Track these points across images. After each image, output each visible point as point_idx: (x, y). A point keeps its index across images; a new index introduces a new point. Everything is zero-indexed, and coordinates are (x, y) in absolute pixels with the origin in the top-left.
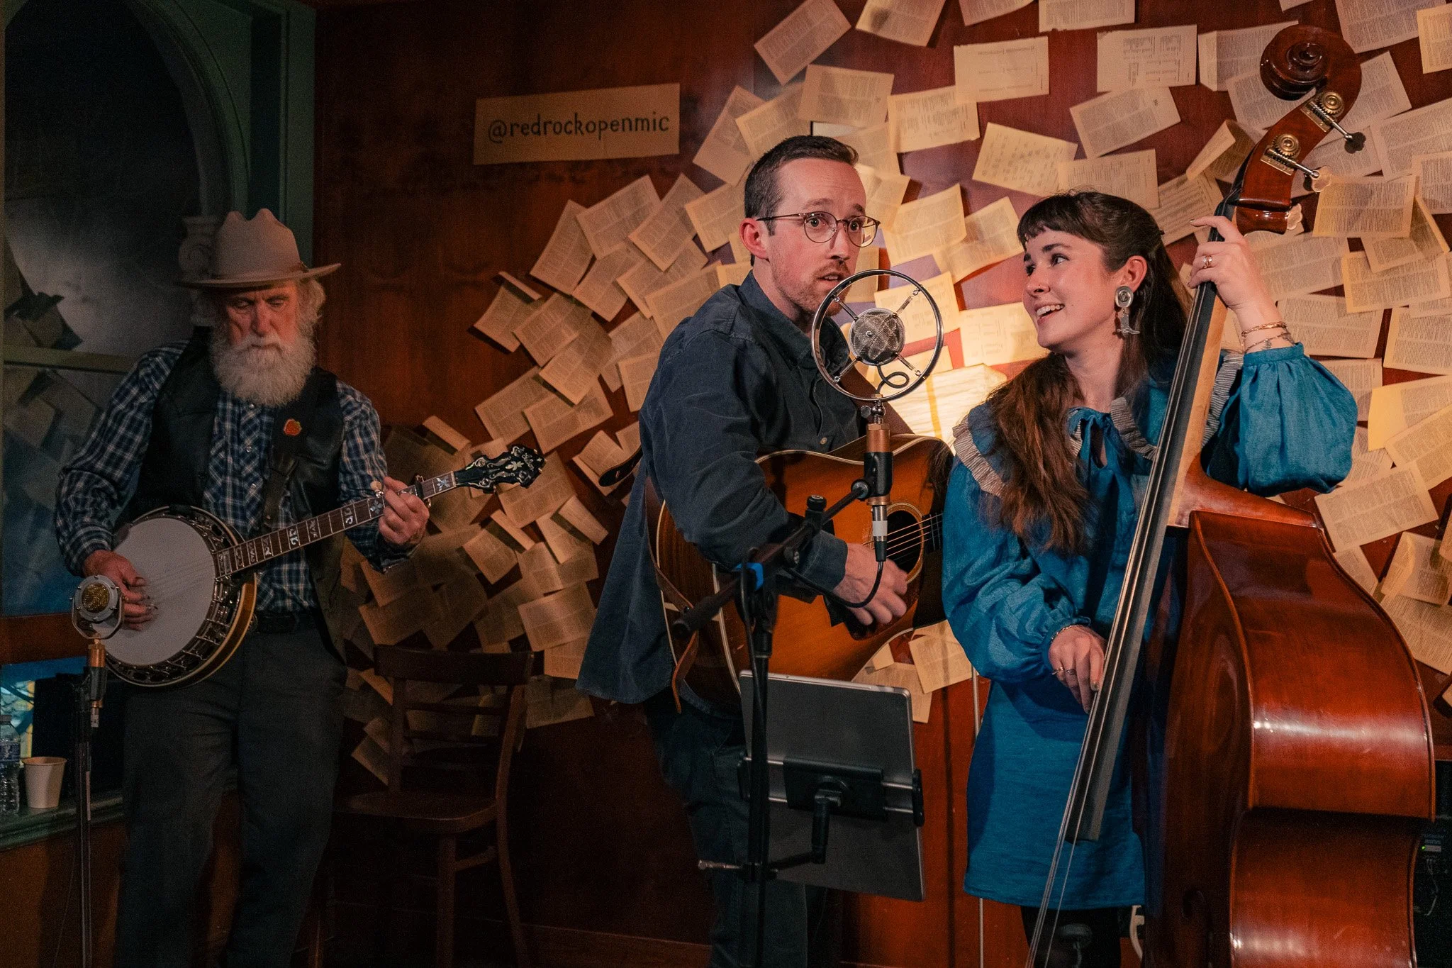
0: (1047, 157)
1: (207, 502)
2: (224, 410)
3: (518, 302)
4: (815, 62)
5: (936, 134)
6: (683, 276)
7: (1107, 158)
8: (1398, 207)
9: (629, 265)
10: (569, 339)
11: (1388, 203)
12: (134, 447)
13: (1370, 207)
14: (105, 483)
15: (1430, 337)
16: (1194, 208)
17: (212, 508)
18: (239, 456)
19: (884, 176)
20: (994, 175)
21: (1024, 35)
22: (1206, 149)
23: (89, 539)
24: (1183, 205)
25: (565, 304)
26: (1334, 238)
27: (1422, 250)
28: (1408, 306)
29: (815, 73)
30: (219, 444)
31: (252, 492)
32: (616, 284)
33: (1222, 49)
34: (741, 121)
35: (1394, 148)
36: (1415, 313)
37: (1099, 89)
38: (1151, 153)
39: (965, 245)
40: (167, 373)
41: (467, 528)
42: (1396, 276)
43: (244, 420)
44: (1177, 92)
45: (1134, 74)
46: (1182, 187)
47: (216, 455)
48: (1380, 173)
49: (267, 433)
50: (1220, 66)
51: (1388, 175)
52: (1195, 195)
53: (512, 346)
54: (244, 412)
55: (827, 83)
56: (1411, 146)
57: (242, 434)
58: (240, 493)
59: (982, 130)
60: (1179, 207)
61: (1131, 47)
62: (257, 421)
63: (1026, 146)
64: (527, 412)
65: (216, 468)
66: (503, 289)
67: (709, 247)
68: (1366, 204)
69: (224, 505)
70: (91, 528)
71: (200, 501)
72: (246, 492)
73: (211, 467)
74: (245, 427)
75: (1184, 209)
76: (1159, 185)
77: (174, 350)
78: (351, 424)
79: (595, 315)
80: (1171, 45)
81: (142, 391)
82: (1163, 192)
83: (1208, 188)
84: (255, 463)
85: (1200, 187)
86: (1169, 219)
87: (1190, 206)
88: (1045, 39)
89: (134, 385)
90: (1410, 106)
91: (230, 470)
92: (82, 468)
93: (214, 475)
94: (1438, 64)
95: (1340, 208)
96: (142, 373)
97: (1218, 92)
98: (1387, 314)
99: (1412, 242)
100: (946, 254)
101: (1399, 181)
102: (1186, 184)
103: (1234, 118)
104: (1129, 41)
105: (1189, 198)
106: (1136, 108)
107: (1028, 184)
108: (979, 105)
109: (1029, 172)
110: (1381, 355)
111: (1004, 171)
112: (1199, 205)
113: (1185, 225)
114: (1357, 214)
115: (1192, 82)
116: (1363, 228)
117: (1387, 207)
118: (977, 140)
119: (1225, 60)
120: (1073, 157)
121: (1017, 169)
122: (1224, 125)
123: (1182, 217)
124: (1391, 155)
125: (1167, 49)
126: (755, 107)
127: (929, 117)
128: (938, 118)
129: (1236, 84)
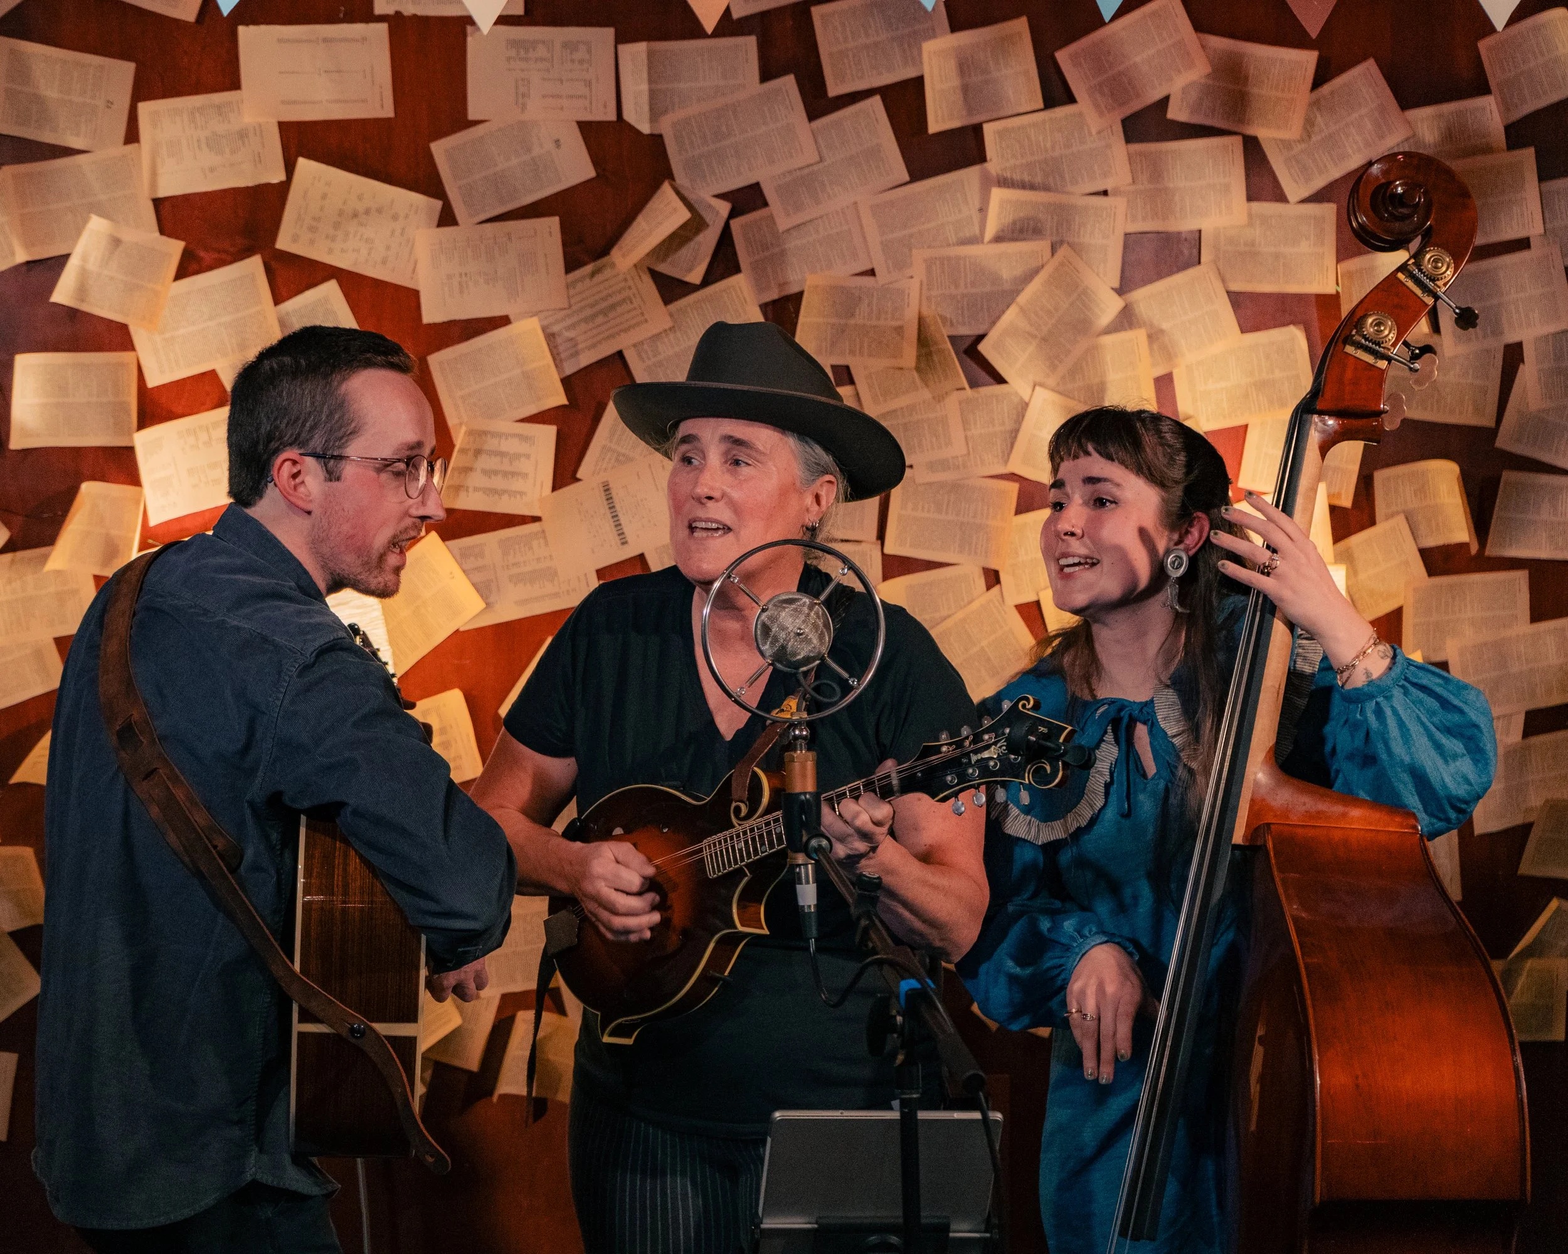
0: (395, 218)
5: (211, 169)
7: (488, 225)
8: (899, 323)
11: (883, 316)
13: (858, 320)
15: (939, 511)
16: (619, 310)
19: (129, 235)
20: (312, 242)
21: (350, 19)
22: (641, 224)
24: (604, 305)
27: (927, 385)
33: (655, 70)
35: (889, 237)
36: (922, 476)
37: (472, 115)
38: (554, 222)
44: (587, 129)
45: (523, 95)
46: (599, 278)
48: (872, 273)
50: (653, 94)
51: (882, 277)
52: (620, 292)
55: (19, 69)
56: (911, 236)
59: (290, 168)
60: (598, 308)
61: (518, 53)
63: (360, 198)
68: (853, 315)
75: (604, 312)
76: (567, 271)
80: (578, 56)
82: (574, 283)
83: (638, 282)
86: (583, 327)
87: (613, 307)
88: (383, 27)
90: (907, 178)
94: (944, 120)
95: (821, 320)
97: (652, 135)
99: (915, 374)
101: (897, 286)
102: (608, 273)
103: (673, 179)
104: (514, 43)
105: (610, 295)
106: (529, 150)
107: (367, 261)
108: (283, 126)
109: (367, 240)
110: (881, 536)
111: (327, 237)
112: (626, 307)
113: (608, 337)
114: (842, 330)
115: (612, 117)
116: (852, 352)
117: (882, 323)
118: (282, 183)
119: (659, 86)
120: (436, 222)
121: (347, 234)
122: (666, 187)
123: (603, 324)
124: (886, 246)
125: (572, 61)
127: (198, 141)
128: (213, 143)
129: (673, 125)
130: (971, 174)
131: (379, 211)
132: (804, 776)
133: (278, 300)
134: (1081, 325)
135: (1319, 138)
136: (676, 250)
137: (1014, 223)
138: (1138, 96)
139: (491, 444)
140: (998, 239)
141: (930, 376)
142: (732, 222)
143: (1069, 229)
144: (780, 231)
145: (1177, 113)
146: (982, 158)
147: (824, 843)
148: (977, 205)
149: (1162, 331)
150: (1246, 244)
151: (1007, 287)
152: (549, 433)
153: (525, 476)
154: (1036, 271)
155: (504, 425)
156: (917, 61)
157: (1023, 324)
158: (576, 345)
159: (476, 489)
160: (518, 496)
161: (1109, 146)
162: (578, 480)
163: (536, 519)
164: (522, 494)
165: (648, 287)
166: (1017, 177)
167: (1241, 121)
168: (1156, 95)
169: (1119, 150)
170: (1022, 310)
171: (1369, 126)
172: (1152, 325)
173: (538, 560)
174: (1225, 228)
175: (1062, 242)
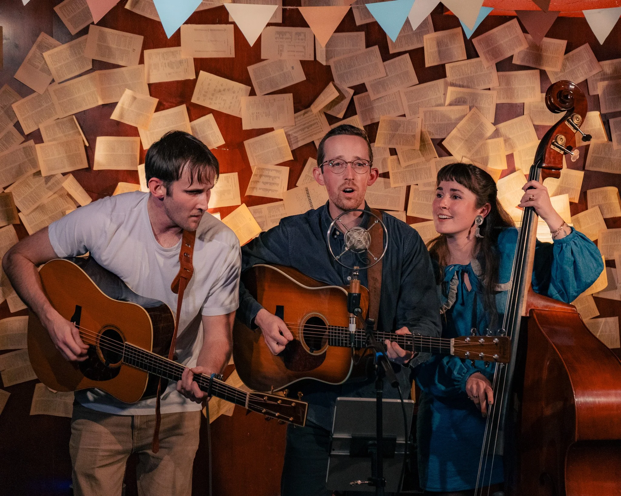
0: (234, 92)
4: (95, 24)
5: (169, 74)
6: (7, 148)
7: (267, 96)
8: (413, 134)
11: (408, 131)
13: (399, 132)
15: (427, 201)
16: (313, 127)
19: (139, 96)
20: (204, 100)
21: (220, 23)
22: (322, 97)
24: (308, 125)
26: (383, 148)
27: (424, 156)
28: (417, 185)
29: (95, 30)
34: (46, 54)
35: (411, 103)
36: (421, 188)
37: (262, 58)
38: (291, 95)
42: (412, 169)
44: (303, 63)
45: (281, 51)
46: (306, 115)
48: (404, 116)
50: (327, 52)
51: (408, 117)
52: (314, 120)
55: (102, 38)
56: (419, 103)
59: (197, 74)
60: (306, 126)
61: (280, 35)
63: (221, 85)
67: (26, 132)
68: (398, 131)
75: (308, 128)
76: (295, 113)
80: (301, 37)
82: (297, 117)
83: (320, 117)
85: (316, 116)
86: (300, 132)
87: (311, 125)
88: (231, 26)
90: (418, 83)
94: (432, 62)
95: (386, 132)
97: (326, 66)
98: (409, 188)
99: (420, 152)
101: (413, 120)
102: (309, 113)
103: (334, 81)
104: (278, 33)
105: (310, 122)
106: (282, 70)
107: (223, 107)
108: (195, 60)
109: (224, 100)
110: (406, 209)
111: (210, 98)
112: (315, 126)
113: (309, 136)
114: (393, 136)
116: (397, 144)
117: (407, 133)
118: (194, 79)
119: (329, 49)
120: (248, 94)
121: (217, 98)
122: (331, 84)
123: (308, 131)
124: (409, 106)
125: (299, 39)
126: (55, 47)
127: (165, 64)
128: (170, 65)
129: (334, 62)
130: (441, 82)
131: (229, 90)
132: (356, 288)
133: (191, 121)
134: (480, 135)
135: (568, 71)
136: (334, 106)
137: (456, 99)
138: (502, 55)
139: (266, 173)
140: (450, 105)
141: (425, 153)
142: (354, 97)
143: (476, 101)
144: (372, 100)
145: (516, 61)
146: (444, 76)
147: (360, 310)
148: (443, 93)
149: (509, 138)
150: (541, 108)
151: (453, 121)
152: (286, 170)
153: (278, 184)
154: (464, 116)
155: (271, 166)
156: (422, 41)
157: (459, 135)
158: (297, 139)
159: (260, 189)
160: (275, 191)
161: (491, 73)
162: (297, 186)
163: (281, 200)
164: (276, 191)
165: (324, 118)
166: (458, 83)
167: (540, 65)
168: (509, 55)
169: (495, 74)
170: (459, 130)
171: (586, 67)
172: (506, 136)
173: (282, 214)
174: (533, 102)
175: (473, 106)
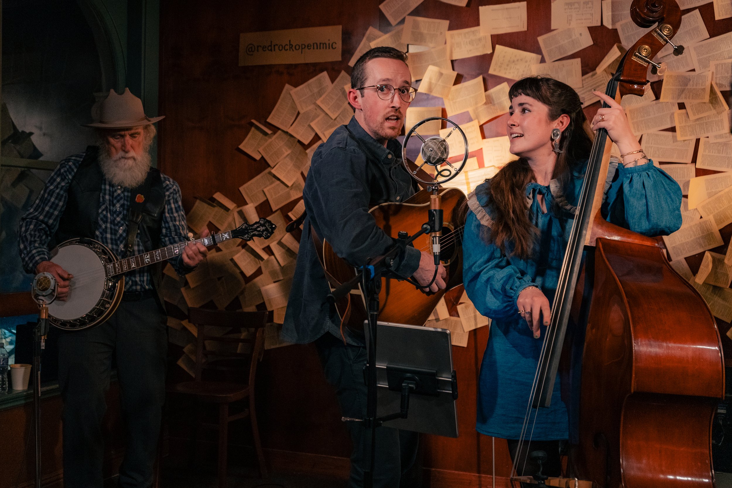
0: (526, 62)
1: (97, 237)
2: (105, 190)
3: (261, 135)
4: (409, 15)
5: (470, 51)
7: (556, 62)
8: (703, 87)
9: (316, 116)
10: (286, 154)
11: (698, 85)
12: (59, 208)
13: (689, 87)
14: (44, 226)
15: (719, 153)
16: (600, 87)
17: (100, 240)
18: (113, 213)
19: (444, 72)
20: (500, 71)
22: (606, 58)
23: (39, 255)
25: (284, 136)
26: (671, 103)
27: (715, 109)
28: (708, 137)
29: (410, 20)
30: (103, 207)
31: (121, 232)
32: (310, 126)
33: (614, 8)
34: (372, 44)
35: (701, 57)
36: (712, 140)
37: (552, 28)
38: (579, 60)
39: (485, 106)
40: (75, 170)
41: (235, 248)
42: (702, 122)
43: (115, 194)
44: (592, 30)
45: (570, 20)
46: (594, 77)
47: (102, 213)
48: (694, 70)
49: (127, 201)
50: (613, 16)
51: (697, 72)
52: (601, 81)
53: (258, 157)
54: (116, 191)
55: (416, 26)
56: (709, 57)
57: (115, 201)
58: (114, 232)
59: (494, 48)
60: (593, 87)
61: (569, 6)
62: (122, 195)
63: (515, 56)
64: (266, 190)
65: (102, 219)
66: (253, 129)
68: (687, 85)
69: (106, 238)
70: (40, 249)
71: (94, 236)
72: (117, 231)
73: (99, 219)
74: (116, 198)
76: (582, 76)
77: (78, 159)
78: (169, 196)
79: (299, 141)
80: (588, 6)
81: (63, 180)
82: (585, 79)
83: (607, 78)
84: (121, 216)
85: (603, 77)
86: (588, 93)
88: (525, 3)
89: (58, 176)
90: (709, 37)
91: (109, 220)
92: (32, 218)
93: (101, 222)
94: (723, 15)
96: (62, 171)
97: (612, 29)
98: (698, 141)
99: (710, 105)
100: (476, 110)
101: (703, 74)
102: (596, 76)
103: (620, 42)
105: (597, 83)
106: (571, 38)
107: (517, 76)
108: (492, 36)
109: (517, 69)
110: (695, 162)
111: (504, 69)
114: (683, 91)
115: (599, 24)
116: (686, 98)
117: (697, 87)
118: (491, 53)
119: (615, 13)
120: (539, 61)
121: (511, 68)
122: (616, 46)
124: (699, 61)
125: (587, 8)
126: (380, 37)
127: (467, 42)
128: (471, 43)
129: (621, 25)
133: (486, 90)
141: (717, 105)
144: (659, 58)
158: (584, 99)
